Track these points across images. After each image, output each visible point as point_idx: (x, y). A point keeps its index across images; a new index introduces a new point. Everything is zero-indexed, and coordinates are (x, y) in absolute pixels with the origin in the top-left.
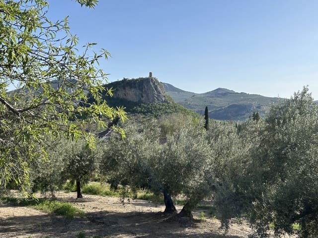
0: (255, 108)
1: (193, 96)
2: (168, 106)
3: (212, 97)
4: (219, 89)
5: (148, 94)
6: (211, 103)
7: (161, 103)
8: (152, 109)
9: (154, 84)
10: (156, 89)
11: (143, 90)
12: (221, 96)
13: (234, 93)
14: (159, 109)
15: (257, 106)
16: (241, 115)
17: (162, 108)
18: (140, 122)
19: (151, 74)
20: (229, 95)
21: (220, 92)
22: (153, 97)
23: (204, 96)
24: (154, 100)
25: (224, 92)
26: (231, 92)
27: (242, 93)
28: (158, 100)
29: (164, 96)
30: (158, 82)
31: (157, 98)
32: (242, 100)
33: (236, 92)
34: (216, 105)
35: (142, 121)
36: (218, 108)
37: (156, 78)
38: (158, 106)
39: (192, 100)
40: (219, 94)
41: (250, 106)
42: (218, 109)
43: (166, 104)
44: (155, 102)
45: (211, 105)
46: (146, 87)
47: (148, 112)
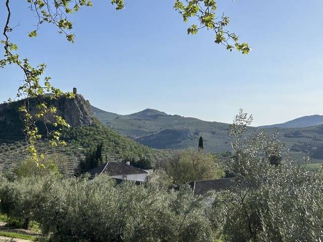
0: (192, 134)
1: (117, 118)
2: (98, 131)
3: (141, 120)
4: (148, 110)
5: (71, 115)
6: (140, 127)
7: (88, 128)
8: (77, 135)
9: (79, 102)
10: (82, 109)
11: (65, 111)
12: (151, 119)
13: (166, 115)
14: (86, 135)
15: (194, 132)
16: (177, 143)
17: (90, 134)
18: (61, 151)
19: (75, 90)
20: (160, 117)
21: (149, 114)
22: (78, 118)
23: (130, 118)
24: (79, 124)
25: (154, 114)
26: (162, 114)
27: (175, 115)
28: (84, 123)
29: (92, 119)
30: (84, 100)
31: (82, 120)
32: (176, 124)
33: (168, 114)
34: (146, 131)
35: (64, 150)
36: (148, 133)
37: (82, 95)
38: (84, 131)
39: (115, 122)
40: (148, 116)
41: (187, 132)
42: (148, 135)
43: (95, 128)
44: (80, 126)
45: (139, 129)
46: (69, 107)
47: (71, 139)
